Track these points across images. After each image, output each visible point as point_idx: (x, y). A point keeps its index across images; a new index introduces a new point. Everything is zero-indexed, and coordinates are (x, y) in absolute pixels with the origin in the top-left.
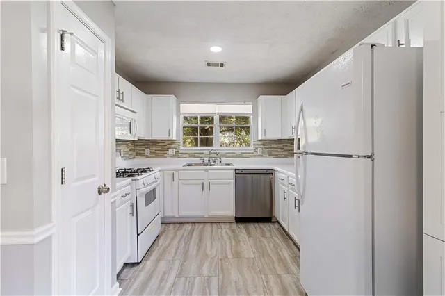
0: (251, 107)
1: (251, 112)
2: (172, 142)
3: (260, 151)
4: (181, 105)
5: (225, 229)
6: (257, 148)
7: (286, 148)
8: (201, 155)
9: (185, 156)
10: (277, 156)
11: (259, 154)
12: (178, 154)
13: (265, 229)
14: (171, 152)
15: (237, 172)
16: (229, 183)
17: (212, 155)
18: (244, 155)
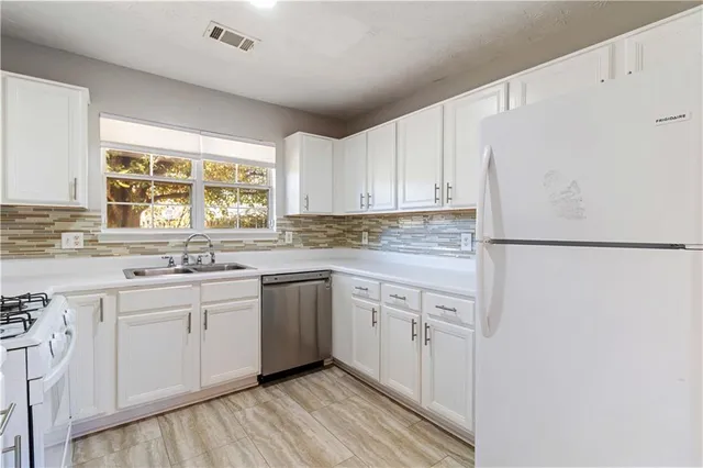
0: (273, 150)
1: (274, 162)
2: (75, 214)
3: (289, 237)
4: (103, 121)
5: (248, 407)
6: (284, 232)
7: (330, 232)
8: (161, 249)
9: (114, 250)
10: (316, 246)
11: (287, 242)
12: (93, 247)
13: (324, 384)
14: (69, 241)
15: (267, 280)
16: (249, 308)
17: (190, 247)
18: (259, 244)
